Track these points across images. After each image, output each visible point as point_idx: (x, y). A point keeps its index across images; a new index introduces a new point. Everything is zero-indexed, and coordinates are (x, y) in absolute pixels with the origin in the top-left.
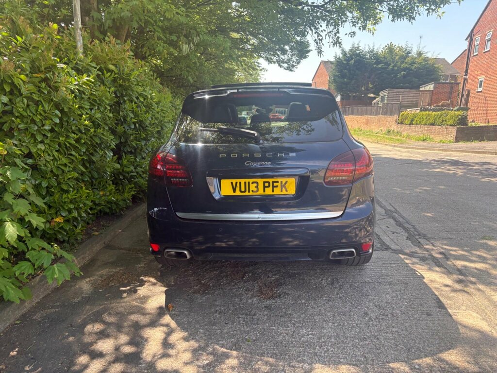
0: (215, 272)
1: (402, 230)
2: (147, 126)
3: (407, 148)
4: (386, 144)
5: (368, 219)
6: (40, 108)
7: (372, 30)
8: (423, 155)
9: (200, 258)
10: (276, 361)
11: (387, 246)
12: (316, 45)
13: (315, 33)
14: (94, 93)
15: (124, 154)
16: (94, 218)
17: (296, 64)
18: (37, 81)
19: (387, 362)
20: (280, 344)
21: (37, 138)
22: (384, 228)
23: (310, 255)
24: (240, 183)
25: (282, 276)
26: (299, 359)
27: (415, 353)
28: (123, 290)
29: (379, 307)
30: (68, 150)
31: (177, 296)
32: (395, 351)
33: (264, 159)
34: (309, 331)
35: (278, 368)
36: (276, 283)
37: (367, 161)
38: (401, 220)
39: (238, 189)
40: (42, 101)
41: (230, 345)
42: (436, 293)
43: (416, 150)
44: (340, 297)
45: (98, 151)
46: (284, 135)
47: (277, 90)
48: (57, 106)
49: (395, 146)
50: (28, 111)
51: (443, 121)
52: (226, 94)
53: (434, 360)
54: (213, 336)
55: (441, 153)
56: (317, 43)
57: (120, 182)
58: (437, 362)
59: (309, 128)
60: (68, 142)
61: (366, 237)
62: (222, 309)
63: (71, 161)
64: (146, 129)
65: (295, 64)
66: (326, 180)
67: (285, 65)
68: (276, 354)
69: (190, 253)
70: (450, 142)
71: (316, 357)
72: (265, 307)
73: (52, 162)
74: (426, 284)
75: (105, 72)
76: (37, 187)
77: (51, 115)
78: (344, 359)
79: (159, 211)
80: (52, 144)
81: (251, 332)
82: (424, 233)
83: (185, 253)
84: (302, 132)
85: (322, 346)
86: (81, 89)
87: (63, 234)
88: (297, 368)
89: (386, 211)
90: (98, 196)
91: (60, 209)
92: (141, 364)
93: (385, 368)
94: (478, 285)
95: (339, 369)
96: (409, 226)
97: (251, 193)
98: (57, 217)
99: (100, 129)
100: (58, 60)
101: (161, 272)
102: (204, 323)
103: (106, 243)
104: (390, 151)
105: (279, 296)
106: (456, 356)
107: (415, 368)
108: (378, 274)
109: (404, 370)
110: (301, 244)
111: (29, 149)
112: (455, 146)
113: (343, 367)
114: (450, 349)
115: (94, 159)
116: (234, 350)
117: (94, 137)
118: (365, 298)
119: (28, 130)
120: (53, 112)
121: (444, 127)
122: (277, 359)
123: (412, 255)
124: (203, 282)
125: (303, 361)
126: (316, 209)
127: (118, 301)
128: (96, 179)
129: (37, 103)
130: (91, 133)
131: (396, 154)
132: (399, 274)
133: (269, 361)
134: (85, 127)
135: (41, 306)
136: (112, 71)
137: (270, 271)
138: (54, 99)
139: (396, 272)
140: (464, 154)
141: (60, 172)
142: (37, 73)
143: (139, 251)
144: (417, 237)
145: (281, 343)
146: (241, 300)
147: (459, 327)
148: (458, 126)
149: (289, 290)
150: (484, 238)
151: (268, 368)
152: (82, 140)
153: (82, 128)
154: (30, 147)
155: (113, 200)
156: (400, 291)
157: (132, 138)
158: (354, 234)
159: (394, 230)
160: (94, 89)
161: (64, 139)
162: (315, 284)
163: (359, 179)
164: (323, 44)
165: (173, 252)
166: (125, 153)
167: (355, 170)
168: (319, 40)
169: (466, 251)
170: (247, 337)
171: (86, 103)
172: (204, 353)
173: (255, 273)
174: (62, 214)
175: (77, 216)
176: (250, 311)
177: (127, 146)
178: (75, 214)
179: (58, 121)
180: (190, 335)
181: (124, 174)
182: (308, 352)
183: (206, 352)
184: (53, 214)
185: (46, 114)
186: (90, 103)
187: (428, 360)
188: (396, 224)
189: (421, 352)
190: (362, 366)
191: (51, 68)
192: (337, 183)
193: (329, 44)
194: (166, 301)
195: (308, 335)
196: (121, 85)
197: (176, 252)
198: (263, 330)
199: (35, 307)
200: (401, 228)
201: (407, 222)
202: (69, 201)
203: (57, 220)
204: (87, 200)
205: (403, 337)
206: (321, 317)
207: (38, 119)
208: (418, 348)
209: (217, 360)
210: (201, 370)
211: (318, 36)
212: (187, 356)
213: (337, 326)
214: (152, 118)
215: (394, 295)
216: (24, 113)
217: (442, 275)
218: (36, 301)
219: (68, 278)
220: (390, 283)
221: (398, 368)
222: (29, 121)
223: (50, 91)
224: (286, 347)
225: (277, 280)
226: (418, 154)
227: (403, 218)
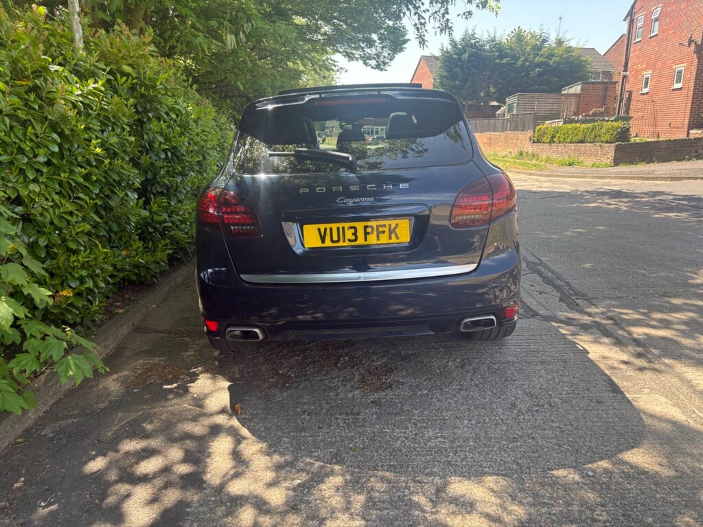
0: (296, 358)
1: (552, 289)
2: (183, 155)
3: (547, 176)
4: (518, 172)
5: (511, 275)
6: (30, 130)
7: (495, 8)
8: (571, 185)
9: (278, 338)
10: (394, 476)
11: (533, 311)
12: (416, 32)
13: (415, 14)
14: (106, 107)
15: (152, 196)
16: (116, 290)
17: (388, 61)
18: (22, 91)
19: (548, 469)
20: (399, 453)
21: (28, 174)
22: (528, 287)
23: (431, 328)
24: (331, 229)
25: (392, 359)
26: (427, 471)
27: (586, 455)
28: (168, 389)
29: (531, 395)
30: (73, 192)
31: (247, 393)
32: (557, 453)
33: (363, 193)
34: (437, 433)
35: (400, 485)
36: (384, 369)
37: (509, 191)
38: (549, 276)
39: (328, 238)
40: (32, 120)
41: (329, 456)
42: (608, 372)
43: (561, 179)
44: (476, 385)
45: (117, 192)
46: (384, 159)
47: (376, 93)
48: (54, 127)
49: (530, 174)
50: (12, 135)
51: (596, 136)
52: (304, 102)
53: (614, 464)
54: (303, 445)
55: (595, 182)
56: (418, 29)
57: (149, 237)
58: (617, 466)
59: (420, 148)
60: (72, 179)
61: (510, 299)
62: (313, 407)
63: (79, 207)
64: (182, 159)
65: (386, 61)
66: (452, 222)
67: (373, 63)
68: (393, 466)
69: (263, 331)
70: (606, 166)
71: (450, 468)
72: (372, 402)
73: (51, 209)
74: (592, 361)
75: (118, 76)
76: (32, 247)
77: (46, 140)
78: (489, 467)
79: (214, 273)
80: (49, 183)
81: (356, 438)
82: (583, 292)
83: (256, 332)
84: (410, 154)
85: (457, 452)
86: (87, 102)
87: (74, 313)
88: (425, 483)
89: (528, 263)
90: (120, 258)
91: (66, 276)
92: (205, 489)
93: (547, 478)
94: (663, 359)
95: (483, 482)
97: (347, 243)
98: (63, 289)
99: (118, 160)
100: (50, 60)
101: (220, 361)
102: (288, 428)
103: (136, 324)
104: (525, 181)
105: (391, 386)
106: (643, 456)
107: (589, 476)
108: (525, 350)
109: (573, 478)
110: (418, 312)
111: (18, 192)
112: (615, 171)
113: (489, 478)
114: (633, 447)
115: (112, 203)
116: (335, 464)
117: (109, 172)
118: (510, 384)
119: (14, 164)
120: (48, 137)
121: (598, 144)
122: (396, 472)
123: (569, 322)
124: (281, 372)
125: (433, 474)
126: (434, 263)
127: (162, 404)
128: (116, 233)
129: (25, 124)
130: (105, 166)
131: (533, 185)
132: (554, 349)
133: (386, 477)
134: (97, 157)
135: (50, 416)
136: (128, 75)
137: (374, 353)
138: (50, 117)
139: (549, 347)
140: (627, 181)
141: (63, 225)
142: (20, 80)
143: (184, 333)
144: (574, 298)
145: (400, 451)
146: (337, 395)
147: (643, 417)
148: (617, 143)
149: (403, 377)
150: (665, 295)
151: (385, 485)
152: (93, 177)
153: (92, 159)
154: (19, 188)
155: (142, 263)
156: (558, 372)
157: (162, 172)
158: (491, 296)
159: (542, 289)
160: (105, 101)
161: (66, 175)
162: (439, 367)
163: (497, 217)
164: (426, 30)
165: (238, 331)
166: (154, 195)
167: (492, 205)
168: (421, 24)
169: (643, 314)
170: (351, 445)
171: (95, 121)
172: (293, 470)
173: (354, 357)
174: (71, 285)
175: (92, 287)
176: (352, 409)
177: (156, 184)
178: (90, 284)
179: (56, 149)
180: (270, 446)
181: (154, 225)
182: (438, 461)
183: (295, 468)
184: (58, 284)
185: (39, 139)
186: (101, 121)
187: (604, 464)
188: (543, 281)
189: (594, 453)
190: (515, 476)
191: (41, 72)
192: (464, 224)
193: (435, 30)
194: (231, 401)
195: (436, 438)
196: (142, 96)
197: (242, 331)
198: (372, 435)
199: (43, 419)
200: (550, 286)
201: (558, 278)
202: (79, 265)
203: (64, 293)
204: (105, 263)
205: (567, 434)
206: (451, 413)
207: (27, 146)
208: (590, 448)
209: (312, 479)
210: (291, 493)
211: (419, 19)
212: (270, 476)
213: (476, 423)
214: (189, 143)
215: (550, 377)
216: (7, 139)
217: (613, 347)
218: (44, 410)
219: (89, 375)
220: (543, 362)
221: (565, 477)
222: (15, 151)
223: (43, 105)
224: (407, 456)
225: (385, 365)
226: (564, 184)
227: (552, 272)
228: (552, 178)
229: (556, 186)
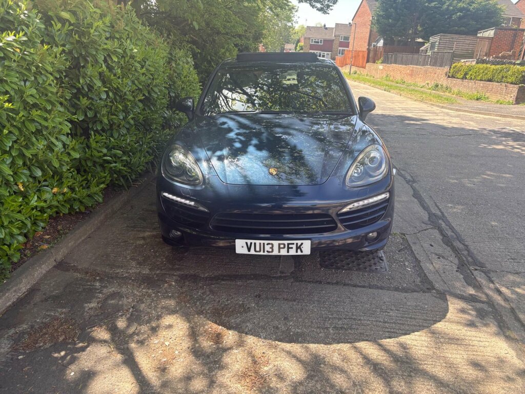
1: (451, 252)
2: (125, 94)
3: (457, 110)
4: (432, 104)
8: (477, 122)
11: (430, 283)
14: (28, 57)
17: (332, 4)
22: (426, 245)
38: (449, 234)
43: (469, 114)
49: (442, 107)
51: (503, 77)
55: (499, 121)
65: (330, 4)
67: (319, 5)
70: (509, 103)
82: (482, 261)
89: (431, 215)
96: (461, 246)
103: (58, 259)
104: (437, 114)
112: (516, 110)
121: (504, 84)
131: (444, 120)
136: (65, 21)
143: (98, 275)
144: (471, 268)
148: (520, 85)
159: (440, 251)
160: (28, 51)
166: (95, 131)
177: (97, 123)
188: (442, 240)
196: (78, 42)
200: (449, 248)
201: (458, 238)
226: (471, 121)
227: (452, 229)
228: (462, 113)
229: (463, 122)
